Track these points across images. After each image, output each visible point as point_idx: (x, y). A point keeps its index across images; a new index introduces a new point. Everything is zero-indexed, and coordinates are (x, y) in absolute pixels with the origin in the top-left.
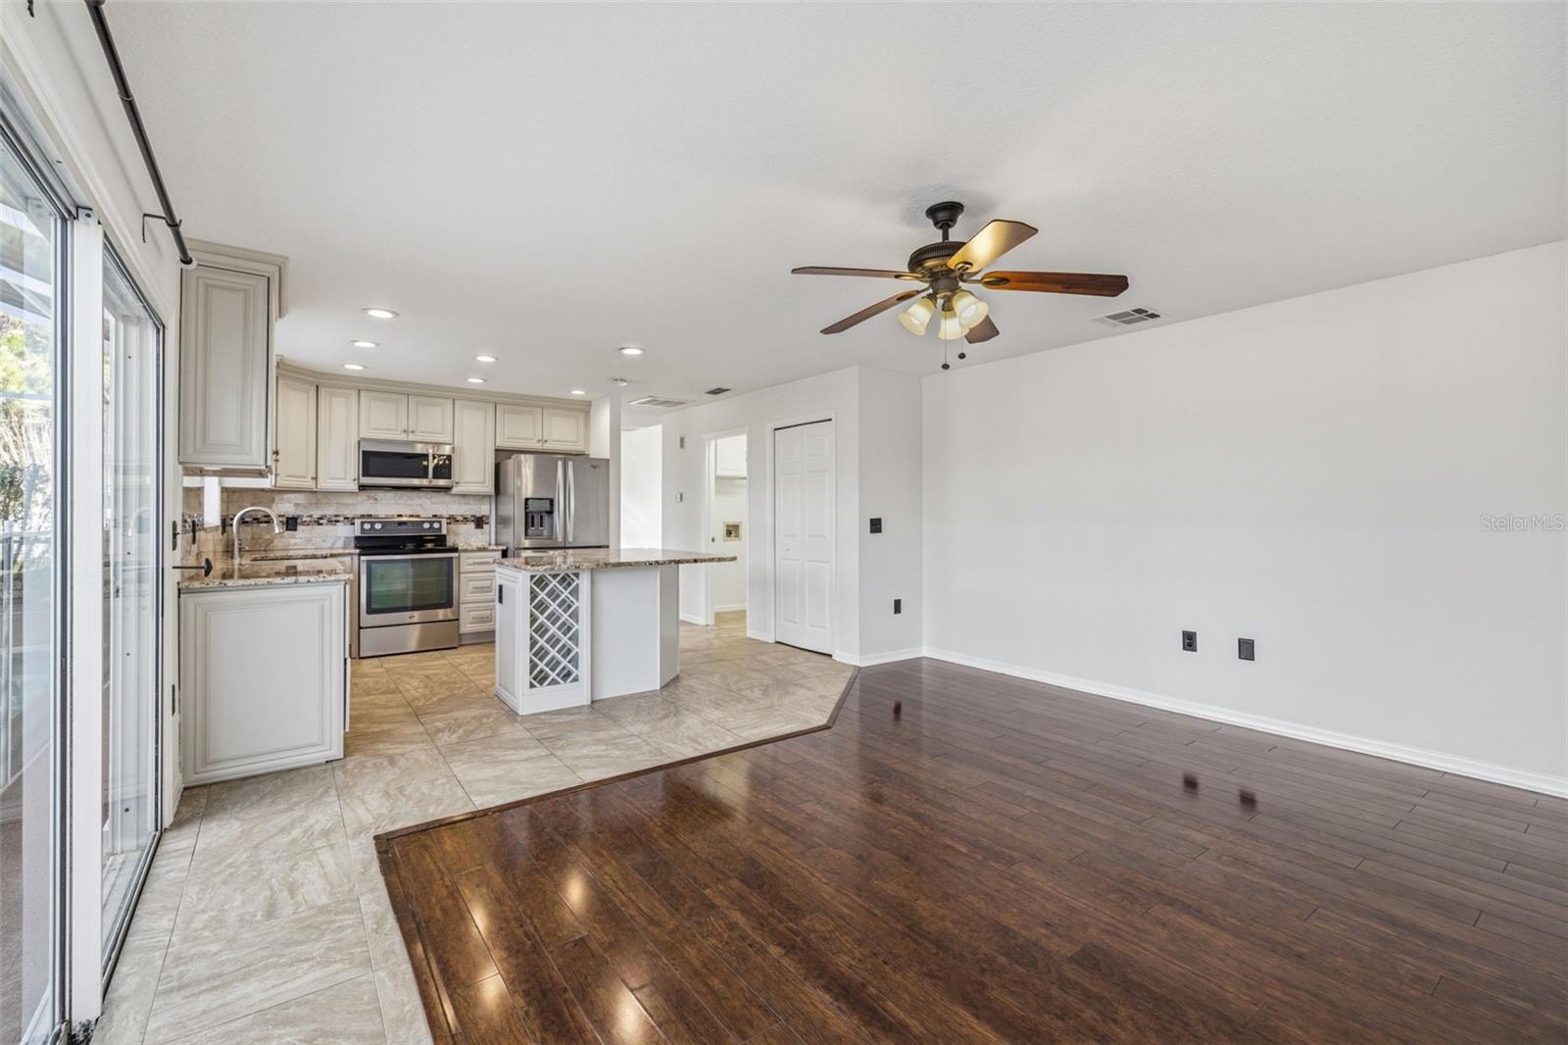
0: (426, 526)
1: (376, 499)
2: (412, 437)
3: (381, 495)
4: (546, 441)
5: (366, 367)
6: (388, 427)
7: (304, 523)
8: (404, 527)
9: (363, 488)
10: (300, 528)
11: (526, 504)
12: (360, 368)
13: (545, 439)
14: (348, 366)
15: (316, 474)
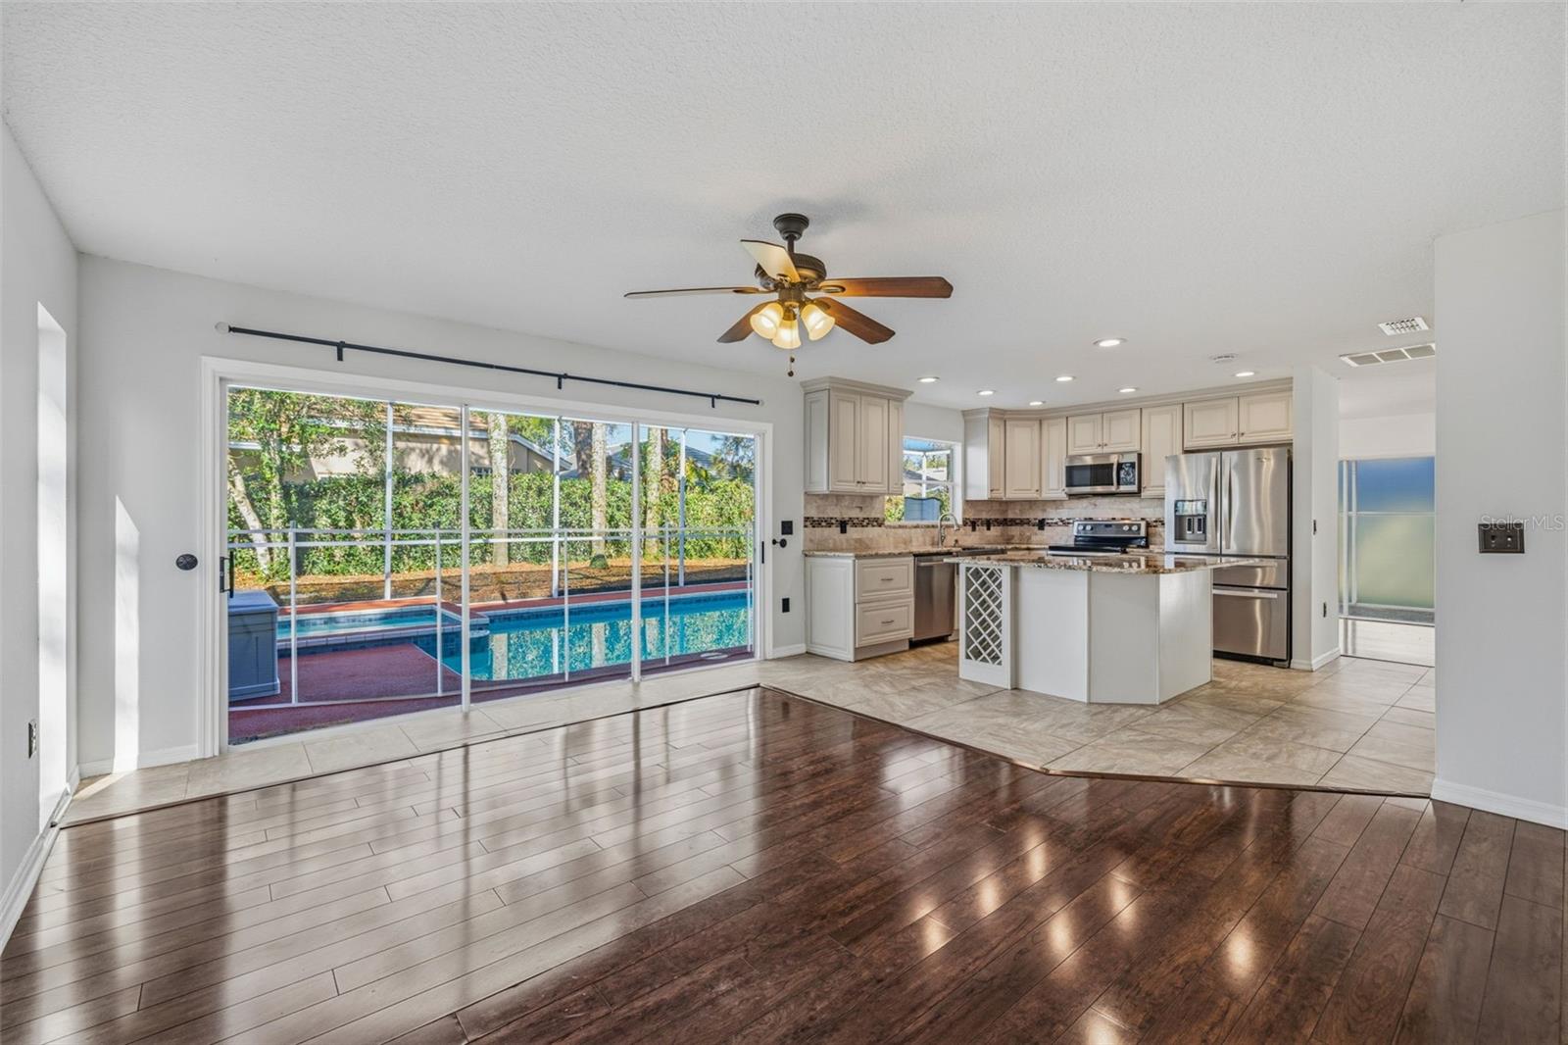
0: (1126, 528)
1: (1095, 505)
2: (1106, 450)
3: (1099, 501)
4: (1243, 434)
5: (1044, 402)
6: (1088, 444)
7: (1050, 525)
8: (1109, 529)
9: (1071, 496)
10: (1046, 528)
11: (1176, 506)
12: (1040, 403)
13: (1241, 431)
14: (1032, 404)
15: (1040, 486)
